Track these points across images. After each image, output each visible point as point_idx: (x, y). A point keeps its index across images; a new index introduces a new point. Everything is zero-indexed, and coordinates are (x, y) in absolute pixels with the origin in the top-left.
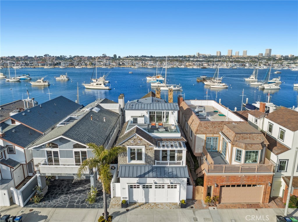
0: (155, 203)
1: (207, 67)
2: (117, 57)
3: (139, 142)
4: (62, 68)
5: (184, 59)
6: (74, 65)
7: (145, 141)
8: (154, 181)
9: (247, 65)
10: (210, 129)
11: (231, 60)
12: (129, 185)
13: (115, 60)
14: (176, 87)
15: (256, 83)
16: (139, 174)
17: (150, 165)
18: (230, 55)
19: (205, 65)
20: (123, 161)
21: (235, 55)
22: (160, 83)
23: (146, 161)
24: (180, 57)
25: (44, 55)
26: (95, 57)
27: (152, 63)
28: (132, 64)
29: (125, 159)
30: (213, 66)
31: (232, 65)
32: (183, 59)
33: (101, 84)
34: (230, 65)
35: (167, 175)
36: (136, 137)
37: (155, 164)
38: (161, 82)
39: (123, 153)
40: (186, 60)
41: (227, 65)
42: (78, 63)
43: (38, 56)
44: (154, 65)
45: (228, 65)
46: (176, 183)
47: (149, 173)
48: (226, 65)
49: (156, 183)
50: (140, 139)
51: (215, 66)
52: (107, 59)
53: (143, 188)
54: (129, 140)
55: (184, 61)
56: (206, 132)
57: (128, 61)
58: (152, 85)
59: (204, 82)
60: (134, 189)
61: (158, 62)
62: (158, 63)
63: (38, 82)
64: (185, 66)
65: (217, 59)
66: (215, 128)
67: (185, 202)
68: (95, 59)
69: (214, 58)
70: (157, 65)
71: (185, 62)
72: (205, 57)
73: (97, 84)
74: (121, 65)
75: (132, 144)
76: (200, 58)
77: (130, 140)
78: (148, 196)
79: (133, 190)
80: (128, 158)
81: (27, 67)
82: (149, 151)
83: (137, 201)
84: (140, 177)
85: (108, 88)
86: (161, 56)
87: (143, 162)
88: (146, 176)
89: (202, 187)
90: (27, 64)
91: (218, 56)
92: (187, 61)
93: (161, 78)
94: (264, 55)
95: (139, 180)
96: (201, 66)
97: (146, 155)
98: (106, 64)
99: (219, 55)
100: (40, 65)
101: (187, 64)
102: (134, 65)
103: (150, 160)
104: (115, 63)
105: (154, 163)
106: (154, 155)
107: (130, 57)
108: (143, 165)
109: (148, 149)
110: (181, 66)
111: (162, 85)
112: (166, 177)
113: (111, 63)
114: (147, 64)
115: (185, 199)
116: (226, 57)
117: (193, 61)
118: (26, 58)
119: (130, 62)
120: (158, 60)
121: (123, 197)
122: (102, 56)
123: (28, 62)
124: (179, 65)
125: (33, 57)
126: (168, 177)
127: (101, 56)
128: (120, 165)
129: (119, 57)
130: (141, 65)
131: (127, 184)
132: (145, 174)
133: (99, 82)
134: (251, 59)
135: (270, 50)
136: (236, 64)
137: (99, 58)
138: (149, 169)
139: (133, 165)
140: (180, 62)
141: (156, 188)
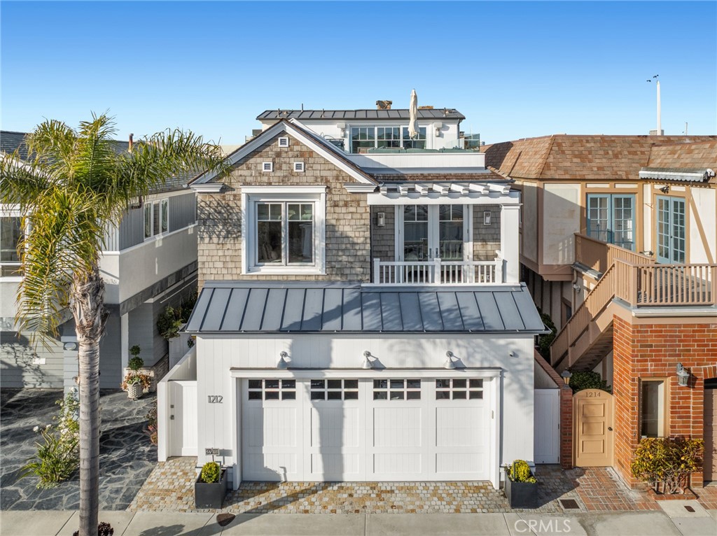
0: (373, 485)
3: (298, 167)
7: (327, 162)
8: (368, 354)
10: (597, 161)
12: (240, 381)
16: (292, 317)
17: (350, 282)
20: (220, 265)
23: (329, 264)
29: (230, 253)
35: (433, 322)
36: (283, 142)
37: (372, 281)
39: (224, 225)
46: (478, 365)
47: (345, 316)
49: (376, 366)
50: (301, 154)
53: (315, 396)
54: (252, 161)
56: (584, 173)
60: (267, 404)
66: (616, 156)
67: (530, 475)
75: (265, 179)
77: (259, 160)
78: (339, 444)
79: (261, 410)
80: (244, 248)
82: (344, 210)
83: (281, 472)
84: (298, 329)
87: (316, 268)
88: (327, 326)
89: (603, 393)
95: (292, 347)
97: (330, 229)
103: (351, 259)
105: (369, 271)
106: (368, 234)
108: (317, 282)
109: (341, 203)
112: (428, 332)
115: (529, 458)
121: (210, 447)
126: (439, 328)
128: (207, 282)
131: (230, 373)
132: (323, 317)
138: (346, 300)
139: (269, 285)
141: (377, 396)
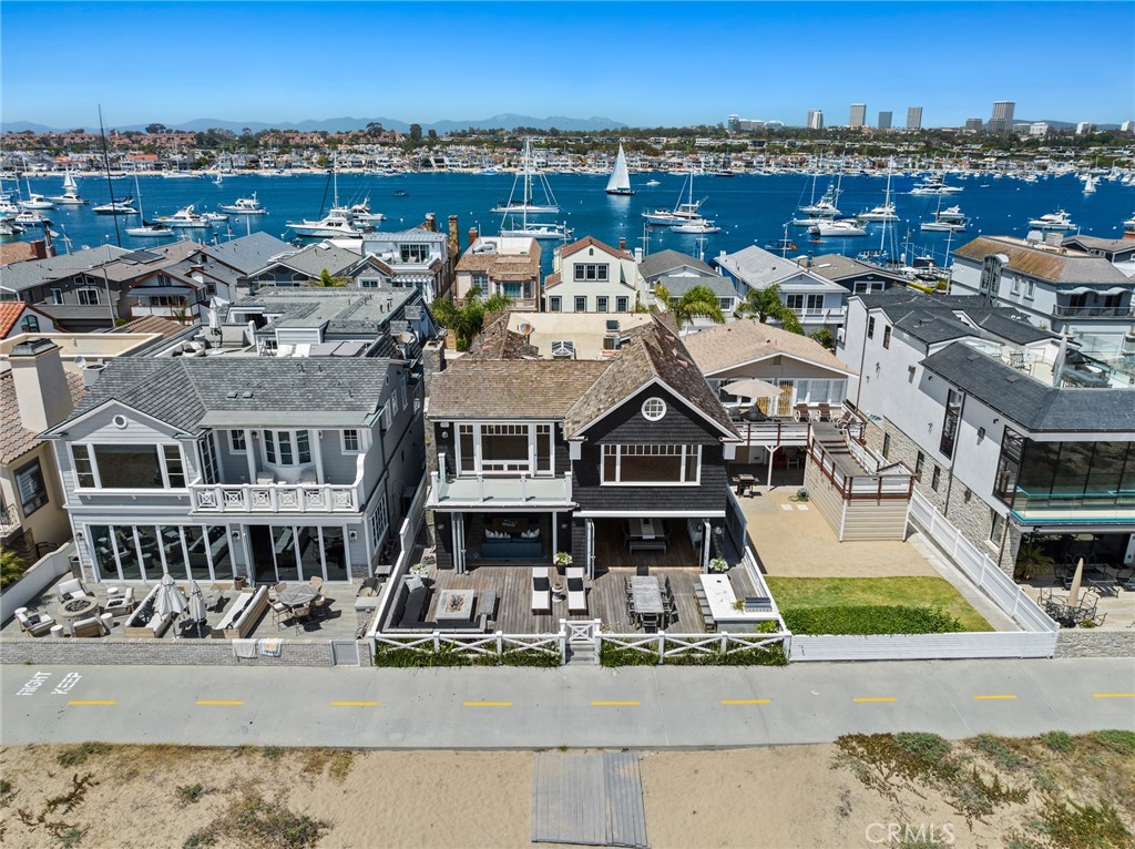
13: (416, 145)
26: (339, 132)
52: (387, 142)
68: (341, 141)
73: (329, 224)
74: (431, 165)
107: (473, 132)
116: (837, 132)
127: (362, 130)
129: (432, 133)
133: (335, 218)
135: (1010, 106)
137: (356, 137)
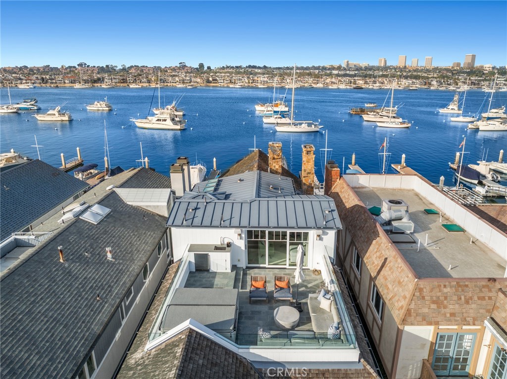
1: (363, 87)
2: (206, 68)
4: (105, 87)
5: (323, 71)
6: (127, 83)
9: (434, 83)
11: (405, 74)
13: (202, 73)
14: (313, 126)
15: (461, 119)
18: (402, 65)
19: (360, 83)
21: (410, 65)
22: (281, 118)
24: (314, 68)
25: (78, 65)
26: (166, 67)
27: (266, 79)
28: (231, 81)
30: (375, 85)
31: (407, 83)
32: (319, 72)
33: (165, 120)
34: (403, 83)
38: (283, 115)
40: (325, 73)
41: (398, 84)
42: (135, 79)
43: (67, 66)
44: (270, 81)
45: (401, 84)
48: (396, 83)
51: (378, 84)
52: (188, 72)
55: (322, 75)
57: (223, 75)
58: (265, 120)
59: (363, 116)
61: (277, 77)
62: (276, 79)
63: (49, 115)
64: (324, 84)
65: (381, 73)
68: (167, 71)
69: (375, 70)
70: (275, 83)
71: (325, 77)
72: (358, 69)
73: (158, 120)
74: (211, 82)
76: (349, 70)
81: (44, 85)
85: (178, 127)
86: (282, 67)
90: (45, 80)
91: (381, 67)
92: (327, 76)
93: (282, 108)
94: (462, 65)
96: (352, 85)
98: (183, 80)
99: (382, 65)
100: (67, 81)
101: (328, 80)
102: (235, 82)
104: (201, 78)
107: (228, 67)
110: (318, 85)
111: (283, 120)
113: (193, 79)
114: (258, 81)
116: (395, 69)
117: (338, 75)
118: (46, 70)
119: (228, 76)
120: (276, 75)
122: (178, 66)
123: (48, 77)
124: (314, 83)
125: (59, 68)
127: (176, 67)
129: (209, 68)
130: (247, 82)
133: (162, 116)
134: (439, 72)
135: (474, 57)
136: (414, 81)
137: (174, 69)
140: (315, 78)
